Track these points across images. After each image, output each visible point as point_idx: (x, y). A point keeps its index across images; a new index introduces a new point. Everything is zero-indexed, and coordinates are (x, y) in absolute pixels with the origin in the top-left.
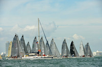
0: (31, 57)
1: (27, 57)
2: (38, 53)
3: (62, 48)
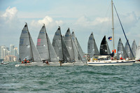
0: (101, 62)
1: (95, 62)
2: (112, 55)
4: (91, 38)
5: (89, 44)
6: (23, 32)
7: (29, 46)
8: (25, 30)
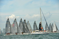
3: (34, 27)
4: (35, 23)
5: (34, 26)
6: (7, 21)
7: (9, 27)
8: (8, 21)
